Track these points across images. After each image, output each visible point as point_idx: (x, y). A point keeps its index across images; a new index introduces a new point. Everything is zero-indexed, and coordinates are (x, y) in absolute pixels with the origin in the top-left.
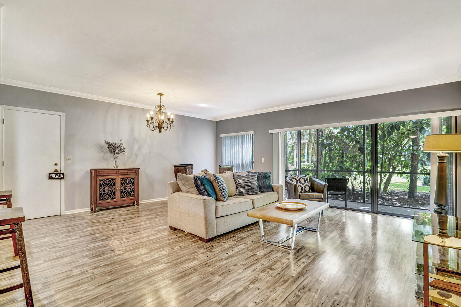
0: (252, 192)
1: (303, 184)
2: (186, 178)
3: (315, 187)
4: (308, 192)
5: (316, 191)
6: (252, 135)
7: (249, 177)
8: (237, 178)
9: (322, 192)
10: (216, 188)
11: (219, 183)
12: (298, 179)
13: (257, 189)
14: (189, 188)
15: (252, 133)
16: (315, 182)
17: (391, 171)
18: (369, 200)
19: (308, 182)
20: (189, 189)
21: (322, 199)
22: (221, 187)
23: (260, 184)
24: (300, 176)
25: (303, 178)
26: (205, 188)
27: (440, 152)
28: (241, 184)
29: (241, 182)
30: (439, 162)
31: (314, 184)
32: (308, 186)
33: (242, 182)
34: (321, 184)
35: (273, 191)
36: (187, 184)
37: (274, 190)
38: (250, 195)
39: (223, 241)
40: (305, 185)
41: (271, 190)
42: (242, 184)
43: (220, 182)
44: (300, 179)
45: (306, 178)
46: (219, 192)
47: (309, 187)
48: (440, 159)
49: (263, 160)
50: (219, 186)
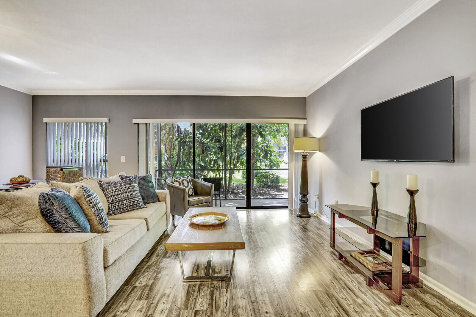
0: (134, 207)
1: (187, 187)
2: (11, 198)
3: (199, 190)
4: (192, 196)
5: (200, 194)
6: (104, 123)
7: (127, 184)
8: (107, 188)
9: (209, 194)
10: (86, 210)
11: (93, 200)
12: (180, 181)
13: (140, 199)
14: (21, 222)
15: (106, 120)
16: (197, 184)
17: (232, 168)
18: (224, 196)
19: (191, 184)
20: (21, 225)
21: (210, 202)
22: (97, 208)
23: (142, 193)
24: (182, 178)
25: (185, 180)
26: (72, 216)
27: (303, 151)
28: (116, 197)
29: (114, 194)
30: (303, 160)
31: (197, 186)
32: (191, 188)
33: (118, 193)
34: (206, 186)
35: (159, 201)
36: (13, 214)
37: (160, 199)
38: (130, 211)
39: (121, 309)
40: (189, 187)
41: (157, 199)
42: (118, 196)
43: (95, 199)
44: (182, 181)
45: (188, 180)
46: (94, 217)
47: (193, 190)
48: (303, 157)
49: (123, 159)
50: (93, 207)
